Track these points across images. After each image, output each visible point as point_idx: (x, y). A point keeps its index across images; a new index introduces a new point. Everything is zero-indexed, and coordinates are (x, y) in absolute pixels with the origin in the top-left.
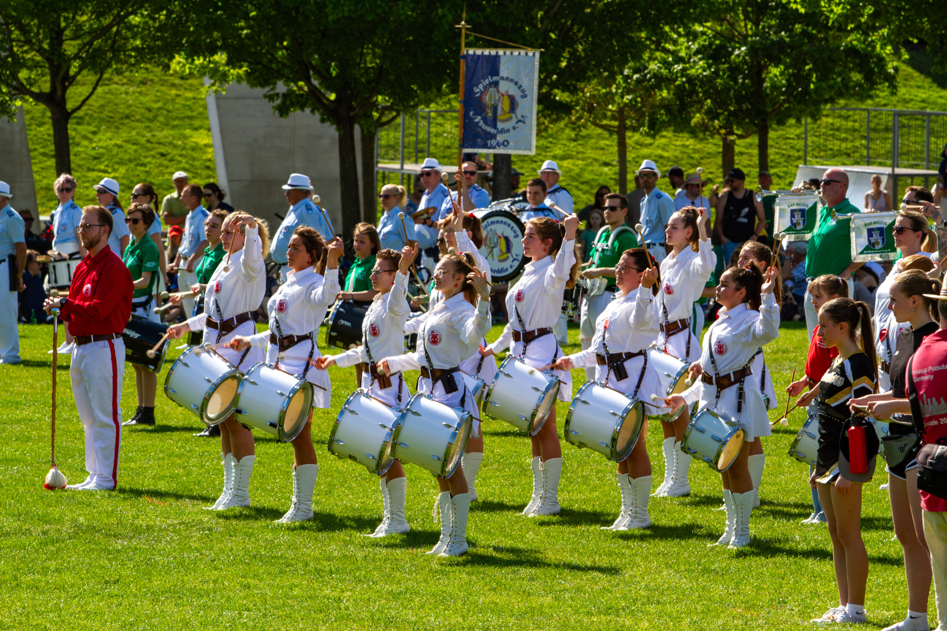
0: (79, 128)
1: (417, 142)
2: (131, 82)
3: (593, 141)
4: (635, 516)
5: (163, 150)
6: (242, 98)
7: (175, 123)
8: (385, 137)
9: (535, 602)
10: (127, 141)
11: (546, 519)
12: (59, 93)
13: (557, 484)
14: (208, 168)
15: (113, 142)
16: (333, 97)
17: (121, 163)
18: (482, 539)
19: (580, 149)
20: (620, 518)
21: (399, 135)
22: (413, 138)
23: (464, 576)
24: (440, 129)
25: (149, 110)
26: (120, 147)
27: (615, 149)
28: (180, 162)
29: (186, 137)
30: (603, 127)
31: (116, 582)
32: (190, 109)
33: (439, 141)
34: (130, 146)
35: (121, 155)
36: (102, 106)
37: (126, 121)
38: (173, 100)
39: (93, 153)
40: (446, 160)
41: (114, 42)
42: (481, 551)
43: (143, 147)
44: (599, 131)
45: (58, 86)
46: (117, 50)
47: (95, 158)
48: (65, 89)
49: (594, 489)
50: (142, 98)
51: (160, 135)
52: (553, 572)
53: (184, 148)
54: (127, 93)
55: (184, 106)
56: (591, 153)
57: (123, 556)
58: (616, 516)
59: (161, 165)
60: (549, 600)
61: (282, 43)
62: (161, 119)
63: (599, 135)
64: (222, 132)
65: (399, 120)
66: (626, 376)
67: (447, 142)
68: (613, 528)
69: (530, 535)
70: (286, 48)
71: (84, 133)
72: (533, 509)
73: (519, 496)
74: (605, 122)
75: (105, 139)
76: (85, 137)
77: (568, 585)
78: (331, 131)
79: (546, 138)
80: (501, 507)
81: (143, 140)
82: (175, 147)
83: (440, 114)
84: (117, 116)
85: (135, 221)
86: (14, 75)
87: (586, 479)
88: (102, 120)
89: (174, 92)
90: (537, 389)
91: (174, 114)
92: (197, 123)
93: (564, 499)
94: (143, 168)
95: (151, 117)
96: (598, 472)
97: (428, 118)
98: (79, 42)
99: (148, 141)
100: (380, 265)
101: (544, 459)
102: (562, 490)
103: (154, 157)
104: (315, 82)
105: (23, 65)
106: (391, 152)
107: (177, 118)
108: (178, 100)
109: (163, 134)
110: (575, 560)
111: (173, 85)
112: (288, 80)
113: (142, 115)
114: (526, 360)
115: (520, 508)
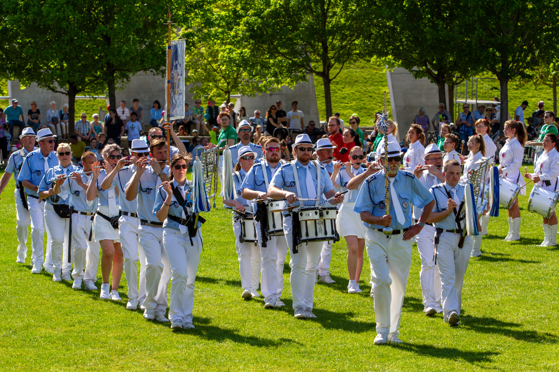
0: (337, 86)
1: (472, 91)
2: (358, 67)
3: (544, 90)
4: (551, 241)
5: (370, 95)
6: (401, 73)
7: (376, 84)
8: (459, 89)
9: (507, 275)
10: (356, 91)
11: (514, 242)
12: (326, 72)
13: (519, 228)
14: (388, 102)
15: (351, 92)
16: (436, 73)
17: (354, 100)
18: (487, 250)
19: (539, 93)
20: (544, 242)
21: (465, 88)
22: (471, 90)
23: (479, 265)
24: (481, 86)
25: (365, 78)
26: (353, 93)
27: (552, 94)
28: (377, 99)
29: (380, 90)
30: (547, 85)
31: (338, 267)
32: (381, 78)
33: (481, 91)
34: (357, 93)
35: (354, 97)
36: (346, 77)
37: (356, 83)
38: (375, 75)
39: (343, 96)
40: (484, 98)
41: (348, 51)
42: (486, 255)
43: (362, 93)
44: (547, 86)
45: (326, 69)
46: (349, 54)
47: (343, 98)
48: (329, 70)
49: (534, 230)
50: (362, 74)
51: (369, 89)
52: (515, 263)
53: (379, 94)
54: (356, 72)
55: (379, 77)
56: (543, 95)
57: (342, 257)
58: (543, 240)
59: (370, 101)
60: (512, 274)
61: (415, 51)
62: (370, 82)
63: (547, 88)
64: (393, 87)
65: (465, 82)
66: (550, 184)
67: (485, 91)
68: (541, 245)
69: (507, 248)
70: (417, 53)
71: (339, 88)
72: (509, 237)
73: (504, 233)
74: (548, 83)
75: (348, 90)
76: (339, 90)
77: (521, 269)
78: (435, 87)
79: (525, 89)
80: (496, 237)
81: (362, 91)
82: (375, 93)
83: (482, 79)
84: (352, 81)
85: (354, 123)
86: (309, 65)
87: (531, 226)
88: (346, 83)
89: (375, 71)
90: (512, 191)
91: (375, 80)
92: (384, 84)
93: (522, 234)
94: (362, 102)
95: (366, 81)
96: (536, 223)
97: (477, 81)
98: (334, 52)
99: (365, 91)
100: (447, 140)
101: (513, 218)
102: (521, 231)
103: (367, 97)
104: (429, 67)
105: (312, 61)
106: (462, 95)
107: (376, 82)
108: (377, 75)
109: (371, 88)
110: (524, 259)
111: (375, 69)
112: (418, 66)
113: (362, 81)
114: (507, 178)
115: (504, 238)
